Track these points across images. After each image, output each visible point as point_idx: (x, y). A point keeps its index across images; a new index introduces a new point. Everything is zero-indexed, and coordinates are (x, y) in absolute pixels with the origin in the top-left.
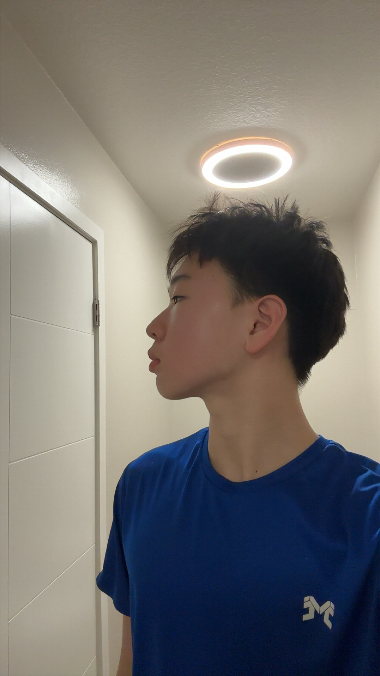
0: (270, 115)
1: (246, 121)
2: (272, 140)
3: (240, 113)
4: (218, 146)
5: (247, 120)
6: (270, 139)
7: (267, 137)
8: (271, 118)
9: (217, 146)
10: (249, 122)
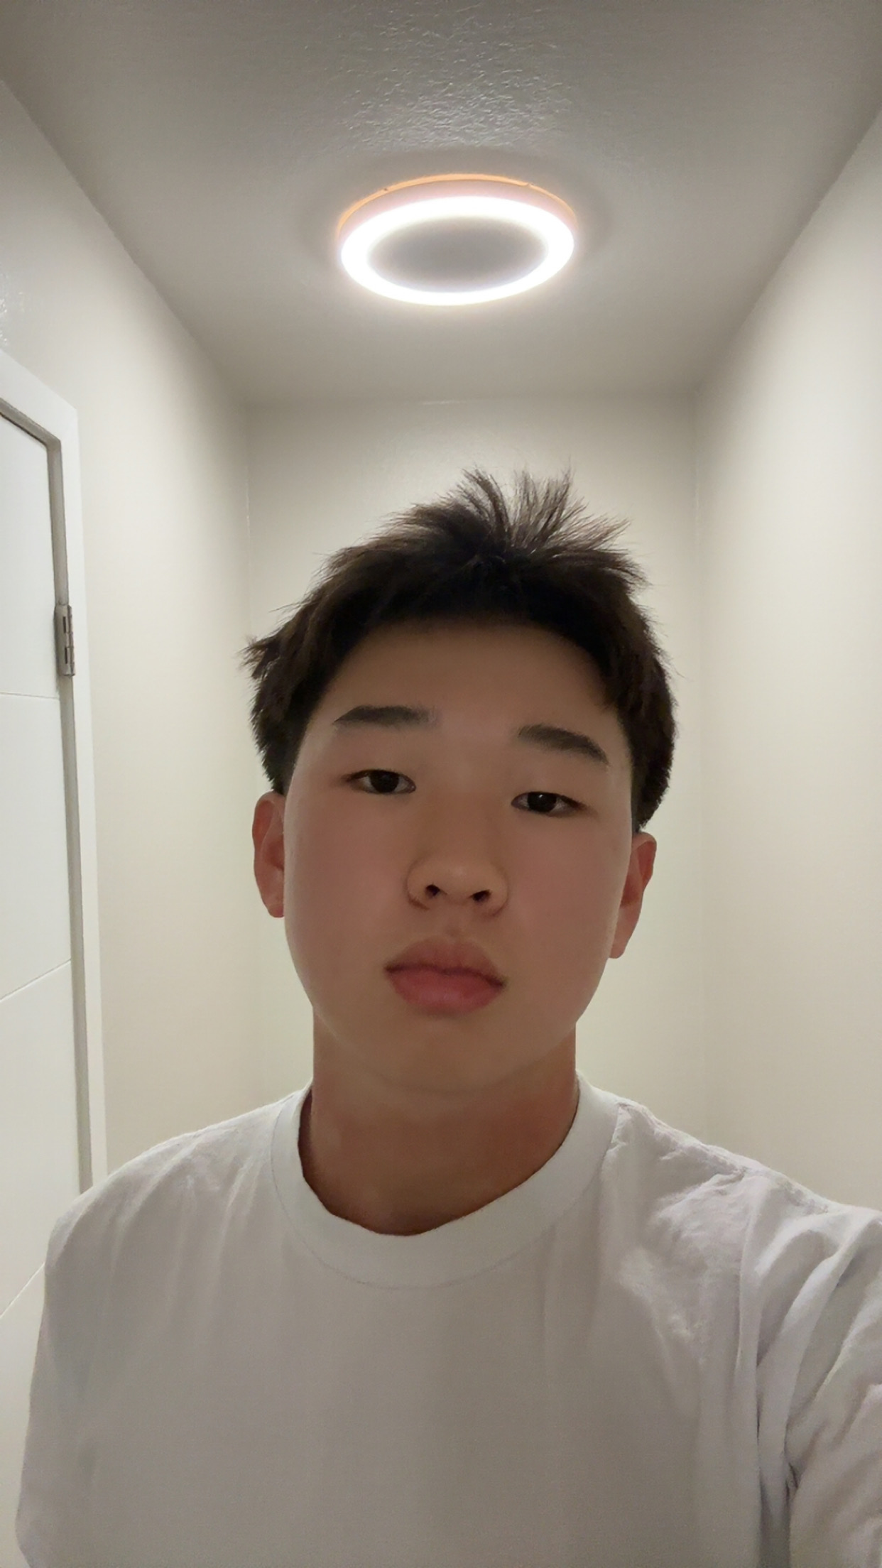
0: (531, 120)
1: (467, 131)
2: (528, 185)
3: (453, 107)
4: (386, 192)
5: (469, 129)
6: (524, 184)
7: (517, 177)
8: (531, 129)
9: (386, 190)
10: (475, 136)
